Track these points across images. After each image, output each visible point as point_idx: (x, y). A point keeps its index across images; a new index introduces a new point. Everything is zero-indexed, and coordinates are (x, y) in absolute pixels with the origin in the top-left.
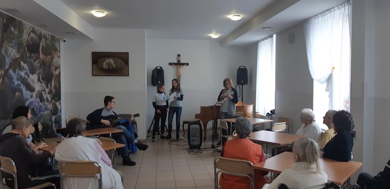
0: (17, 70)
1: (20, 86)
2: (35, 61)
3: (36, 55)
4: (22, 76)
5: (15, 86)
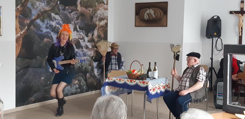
0: (46, 20)
1: (50, 33)
2: (71, 12)
3: (72, 8)
4: (52, 26)
5: (43, 33)
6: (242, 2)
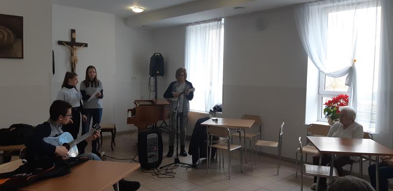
6: (73, 31)
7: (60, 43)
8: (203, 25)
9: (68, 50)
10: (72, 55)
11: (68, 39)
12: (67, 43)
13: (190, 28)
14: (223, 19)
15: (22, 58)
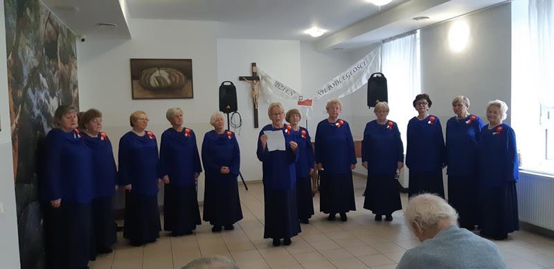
6: (254, 65)
7: (241, 79)
8: (397, 40)
9: (249, 85)
10: (253, 90)
11: (249, 74)
12: (248, 78)
13: (386, 45)
14: (418, 31)
15: (192, 97)
